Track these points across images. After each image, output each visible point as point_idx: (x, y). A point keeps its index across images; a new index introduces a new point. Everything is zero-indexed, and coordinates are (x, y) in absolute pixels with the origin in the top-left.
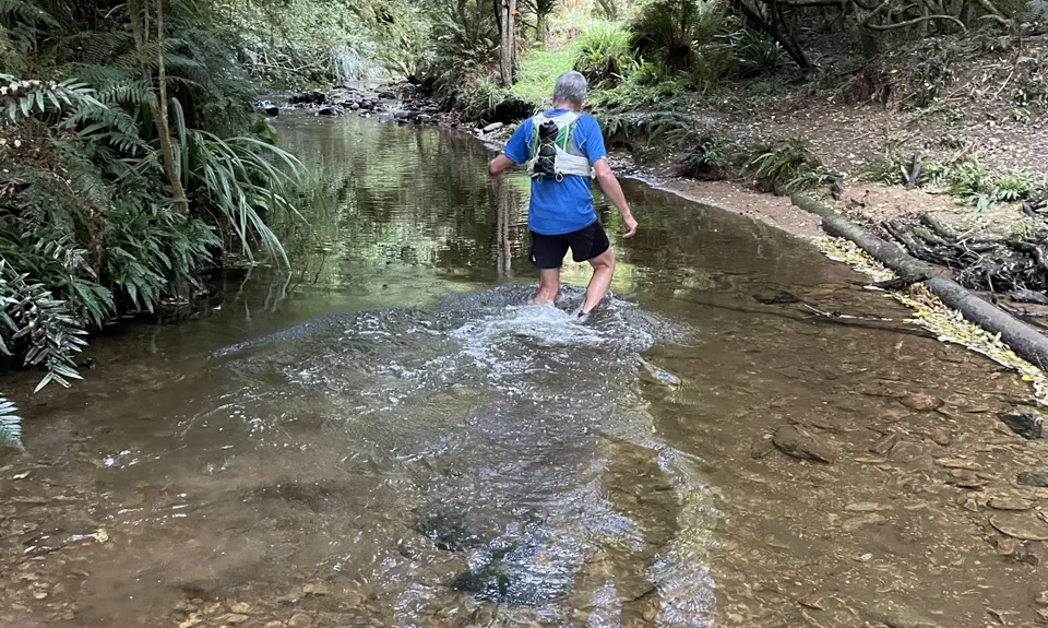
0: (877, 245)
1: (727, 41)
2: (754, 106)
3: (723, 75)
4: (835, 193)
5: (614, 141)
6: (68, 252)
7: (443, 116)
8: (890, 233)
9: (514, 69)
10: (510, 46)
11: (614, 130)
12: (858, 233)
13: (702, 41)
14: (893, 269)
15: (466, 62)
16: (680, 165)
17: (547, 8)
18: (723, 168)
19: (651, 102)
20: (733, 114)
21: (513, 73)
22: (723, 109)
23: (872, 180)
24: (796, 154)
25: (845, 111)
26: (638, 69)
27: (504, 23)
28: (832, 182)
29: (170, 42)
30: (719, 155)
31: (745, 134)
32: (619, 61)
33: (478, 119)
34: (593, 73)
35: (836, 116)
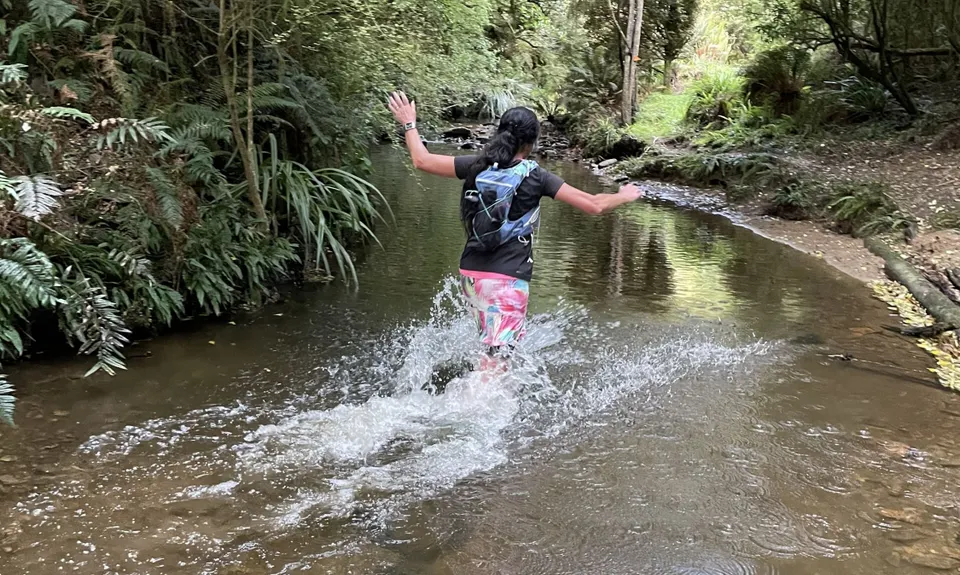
0: (925, 291)
1: (839, 87)
2: (849, 150)
3: (830, 119)
4: (907, 238)
5: (711, 178)
6: (134, 261)
7: (568, 153)
8: (950, 280)
9: (633, 111)
10: (631, 90)
11: (711, 168)
12: (912, 278)
13: (814, 87)
14: (933, 317)
15: (591, 104)
16: (767, 204)
17: (674, 55)
18: (807, 208)
19: (752, 143)
20: (827, 157)
21: (633, 114)
22: (819, 152)
23: (947, 226)
24: (874, 198)
25: (938, 158)
26: (745, 112)
27: (626, 69)
28: (907, 226)
29: (273, 86)
30: (804, 196)
31: (834, 176)
32: (729, 104)
33: (596, 156)
34: (704, 114)
35: (928, 163)
